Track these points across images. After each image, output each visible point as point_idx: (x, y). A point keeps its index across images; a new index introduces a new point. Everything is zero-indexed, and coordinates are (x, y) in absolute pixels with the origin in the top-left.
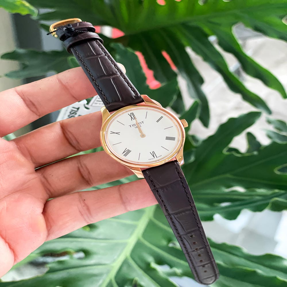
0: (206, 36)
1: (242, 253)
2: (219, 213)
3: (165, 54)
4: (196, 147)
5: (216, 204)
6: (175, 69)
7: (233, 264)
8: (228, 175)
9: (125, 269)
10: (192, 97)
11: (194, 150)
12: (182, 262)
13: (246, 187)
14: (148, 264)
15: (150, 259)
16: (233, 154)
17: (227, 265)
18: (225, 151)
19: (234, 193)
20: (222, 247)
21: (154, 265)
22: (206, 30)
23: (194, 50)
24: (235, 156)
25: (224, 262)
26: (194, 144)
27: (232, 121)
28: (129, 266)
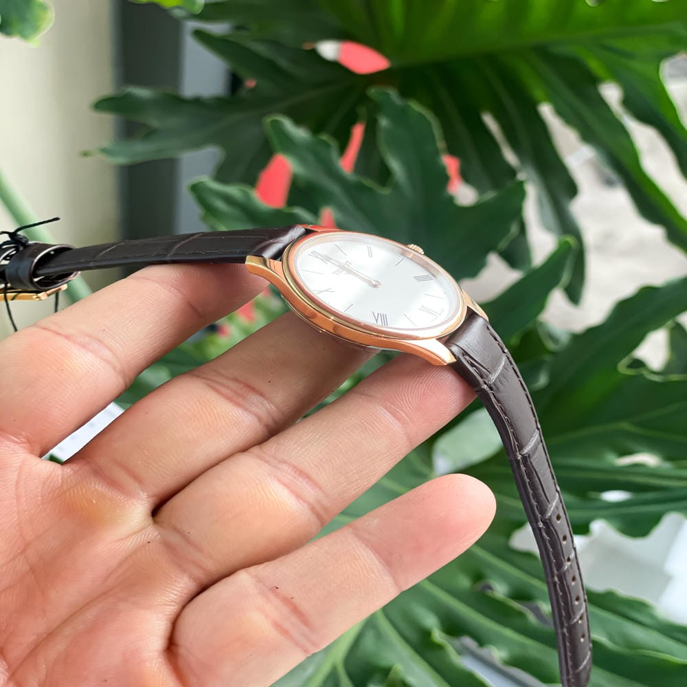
0: (594, 81)
1: (653, 617)
2: (606, 518)
3: (490, 121)
4: (553, 353)
5: (593, 494)
6: (510, 157)
7: (631, 644)
8: (625, 426)
9: (369, 643)
10: (548, 229)
11: (547, 358)
12: (508, 633)
13: (668, 458)
14: (426, 634)
15: (431, 622)
16: (642, 375)
17: (618, 645)
18: (622, 367)
19: (641, 470)
20: (604, 601)
21: (438, 636)
22: (595, 65)
23: (560, 112)
24: (645, 378)
25: (611, 638)
26: (551, 346)
27: (647, 294)
28: (379, 635)
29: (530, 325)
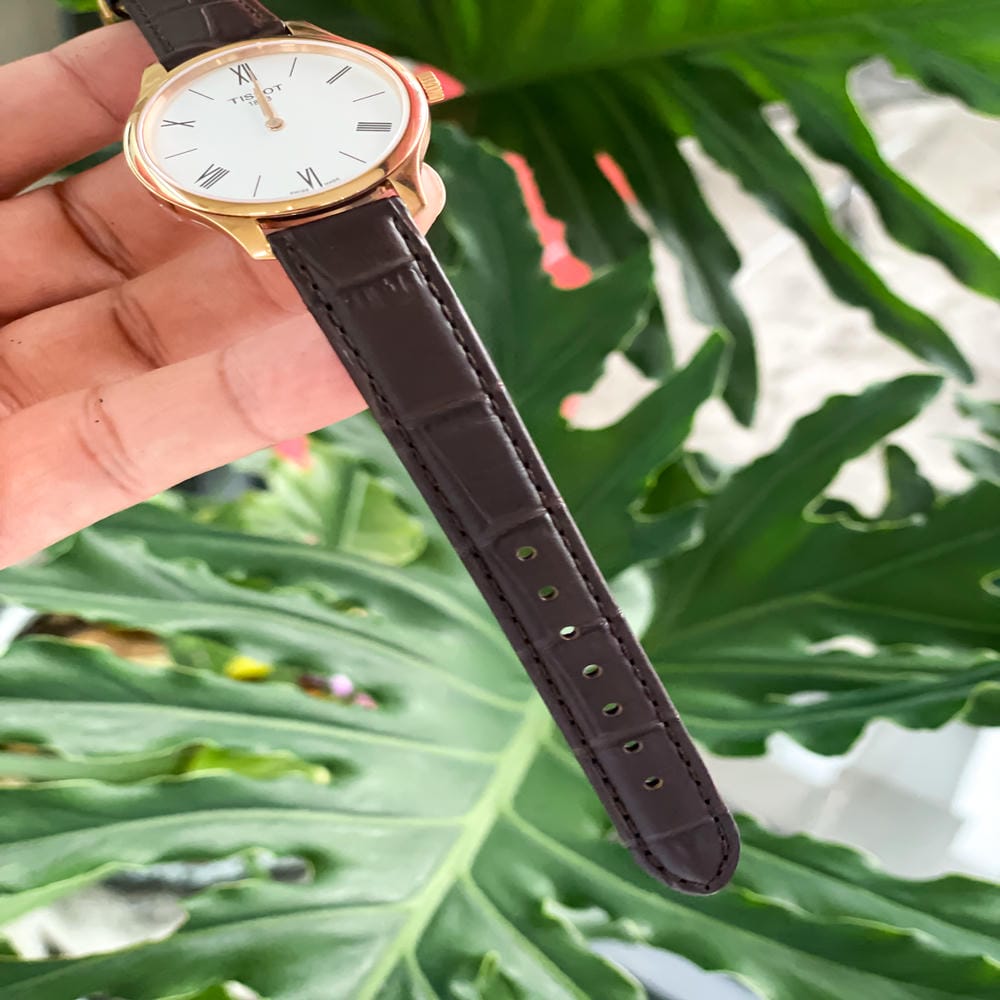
0: (756, 102)
1: (864, 870)
2: (785, 730)
3: (608, 165)
4: (707, 497)
5: (774, 698)
6: (641, 218)
7: (832, 910)
8: (818, 597)
9: (452, 922)
10: (699, 318)
11: (700, 504)
12: (653, 900)
13: (881, 641)
14: (534, 906)
15: (542, 888)
16: (838, 523)
17: (811, 911)
18: (810, 514)
19: (842, 659)
20: (794, 849)
21: (553, 909)
22: (755, 80)
23: (709, 150)
24: (844, 529)
25: (802, 903)
26: (703, 484)
27: (838, 405)
28: (468, 911)
29: (671, 457)
